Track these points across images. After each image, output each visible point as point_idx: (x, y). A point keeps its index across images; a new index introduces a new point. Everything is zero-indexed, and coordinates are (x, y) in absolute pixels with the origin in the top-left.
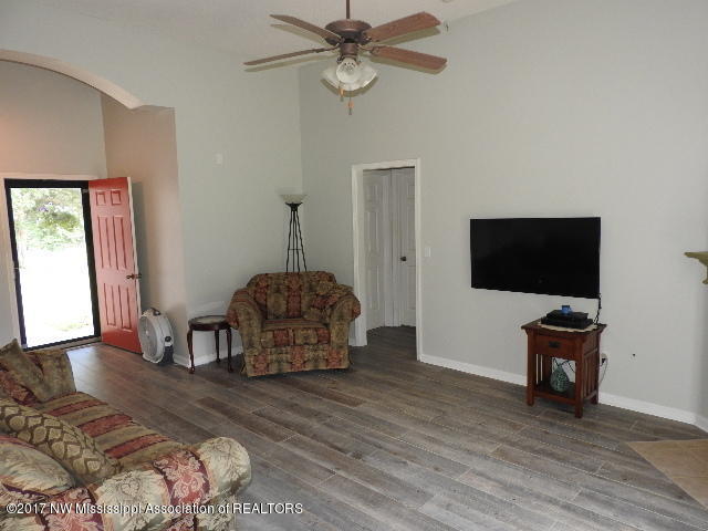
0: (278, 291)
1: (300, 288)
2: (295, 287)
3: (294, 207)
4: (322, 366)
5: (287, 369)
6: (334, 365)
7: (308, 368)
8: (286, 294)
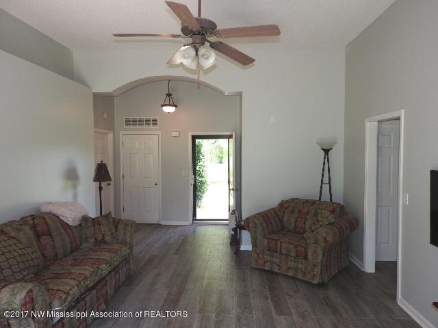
0: (292, 212)
1: (307, 213)
2: (304, 211)
3: (327, 151)
4: (300, 276)
5: (276, 269)
6: (308, 278)
7: (291, 273)
8: (296, 215)
